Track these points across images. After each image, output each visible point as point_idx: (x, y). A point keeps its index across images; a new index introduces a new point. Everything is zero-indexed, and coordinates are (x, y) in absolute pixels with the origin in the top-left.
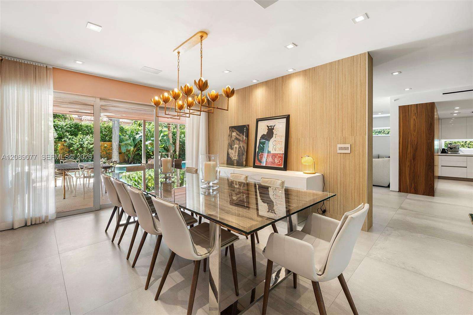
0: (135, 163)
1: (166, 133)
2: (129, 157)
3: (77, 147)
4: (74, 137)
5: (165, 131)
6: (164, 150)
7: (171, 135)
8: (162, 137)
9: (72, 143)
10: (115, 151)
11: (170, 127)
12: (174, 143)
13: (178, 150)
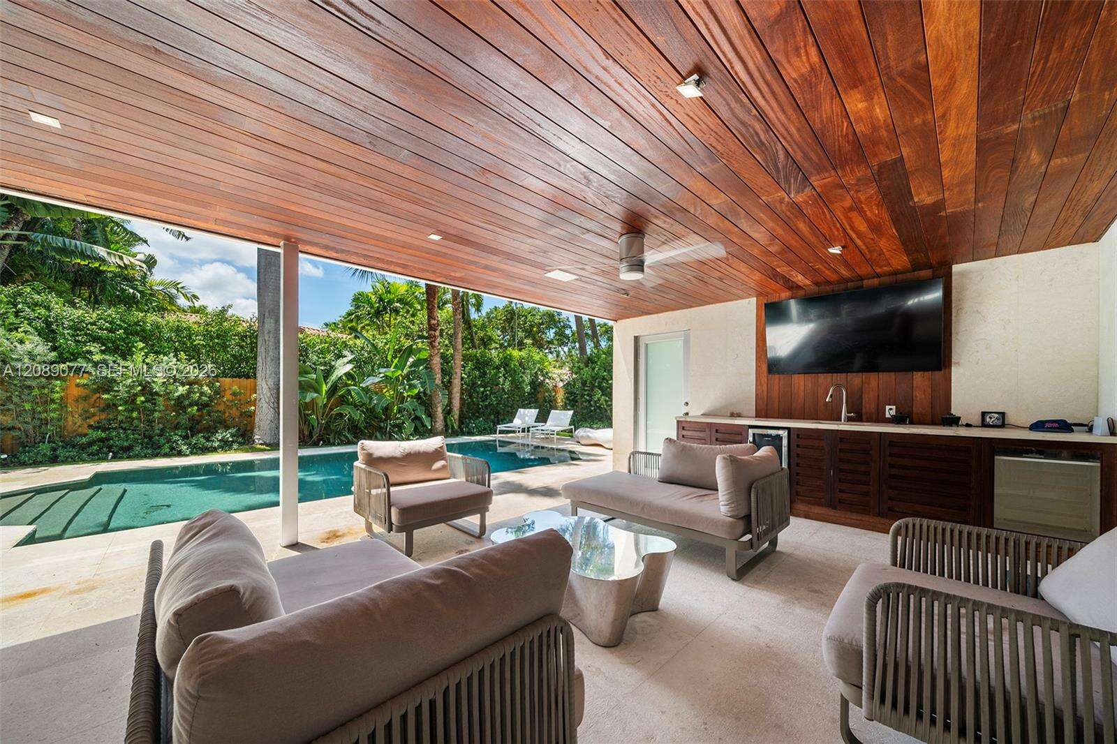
0: (329, 442)
1: (424, 355)
2: (313, 426)
3: (128, 392)
4: (120, 361)
5: (420, 350)
6: (416, 404)
7: (437, 361)
8: (410, 367)
9: (113, 381)
10: (265, 405)
11: (435, 336)
12: (448, 386)
13: (459, 405)
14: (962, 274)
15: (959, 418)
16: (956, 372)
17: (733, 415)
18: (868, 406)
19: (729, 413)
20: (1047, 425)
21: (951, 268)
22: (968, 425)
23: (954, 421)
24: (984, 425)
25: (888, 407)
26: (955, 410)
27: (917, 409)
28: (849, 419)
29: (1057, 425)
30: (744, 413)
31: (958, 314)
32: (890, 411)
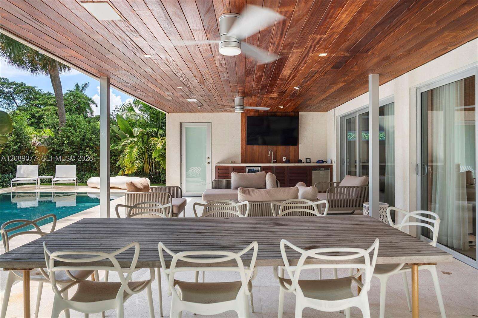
14: (301, 115)
15: (302, 161)
16: (300, 146)
17: (232, 163)
18: (278, 158)
19: (230, 161)
20: (320, 162)
21: (299, 113)
22: (303, 163)
23: (300, 161)
24: (307, 162)
25: (284, 158)
26: (300, 158)
27: (291, 158)
28: (274, 162)
29: (321, 161)
30: (236, 161)
31: (300, 127)
32: (284, 159)
